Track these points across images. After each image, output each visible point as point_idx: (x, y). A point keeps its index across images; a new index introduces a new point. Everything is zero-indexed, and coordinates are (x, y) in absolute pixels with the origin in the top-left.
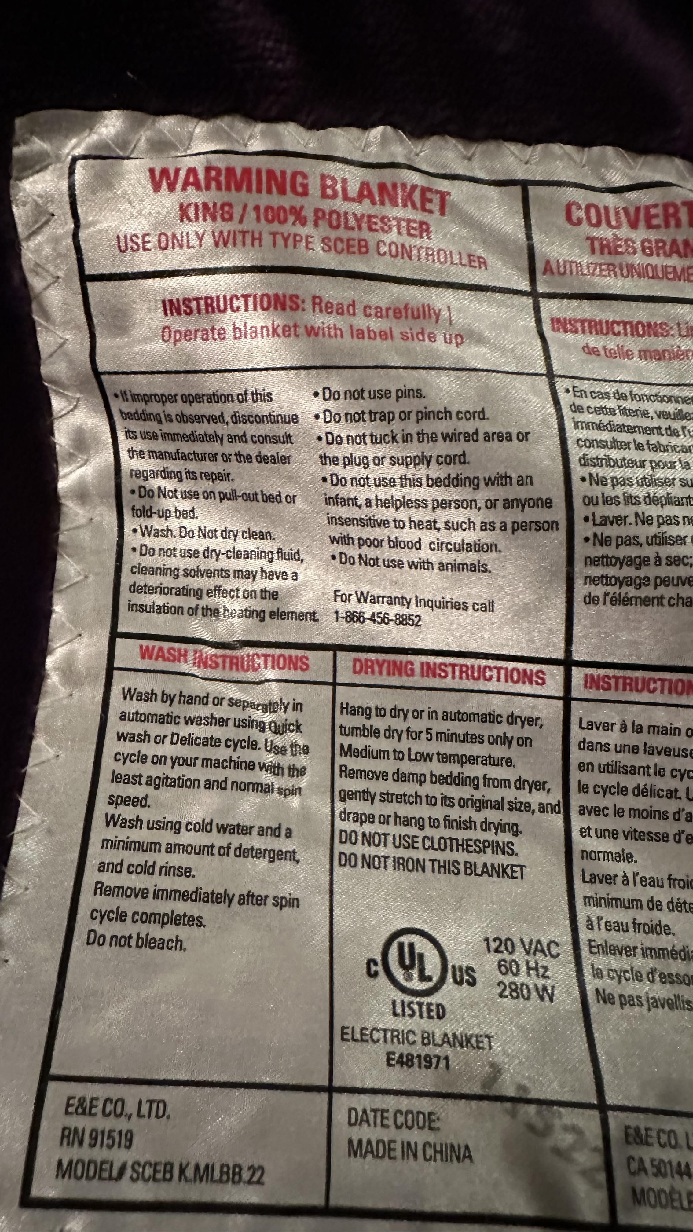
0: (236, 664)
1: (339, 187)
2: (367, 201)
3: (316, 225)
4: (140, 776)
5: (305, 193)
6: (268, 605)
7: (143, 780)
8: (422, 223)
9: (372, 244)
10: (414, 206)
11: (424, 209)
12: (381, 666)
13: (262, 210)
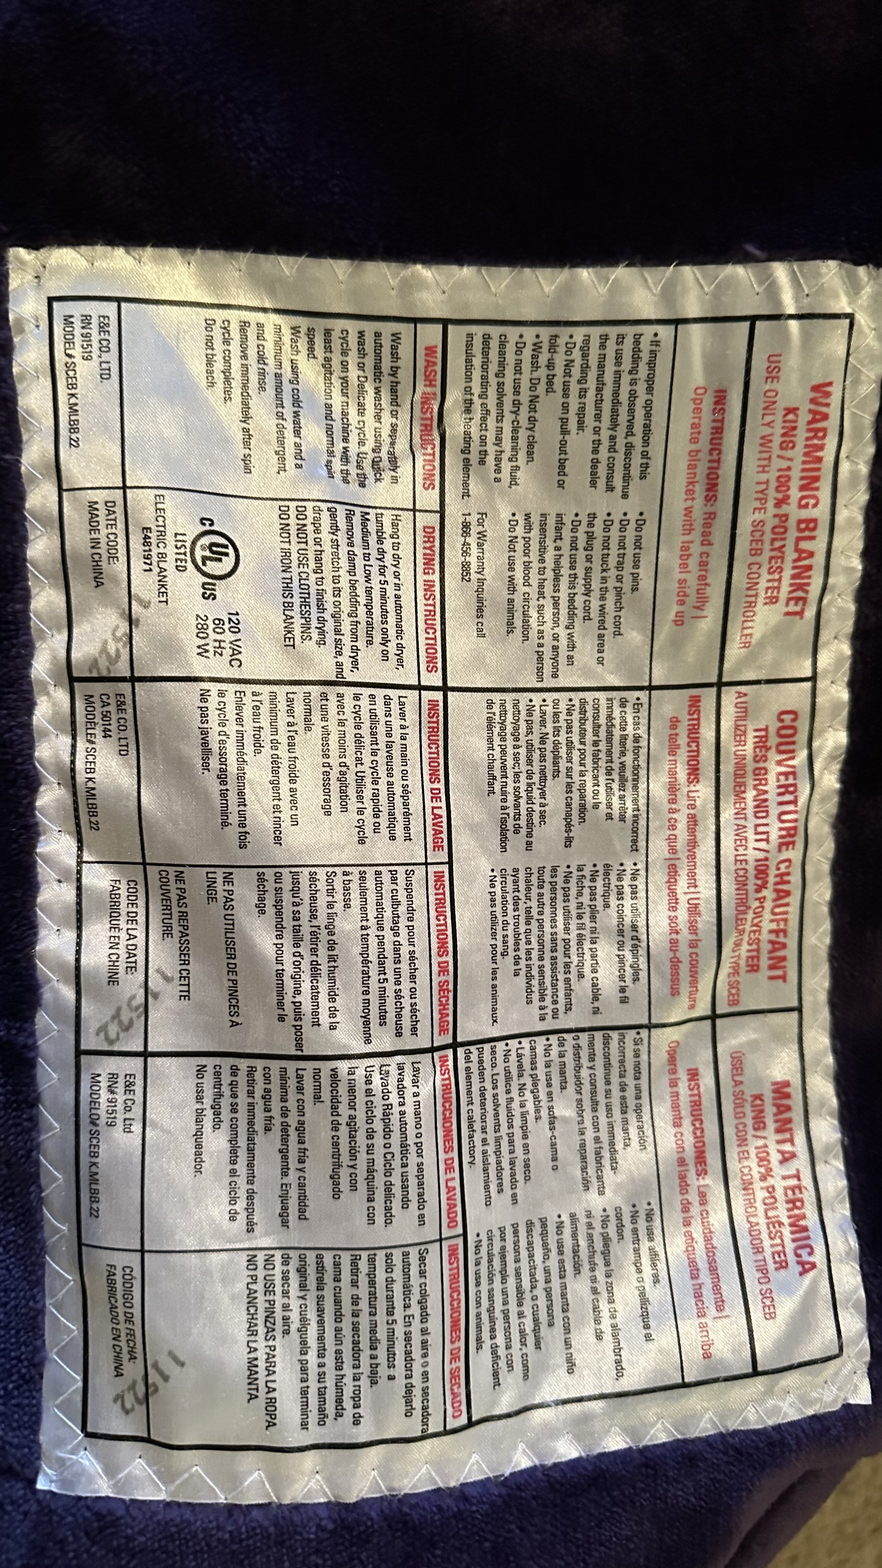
0: (426, 429)
1: (807, 533)
2: (795, 556)
3: (775, 516)
4: (331, 352)
5: (801, 507)
6: (474, 457)
7: (328, 355)
8: (777, 598)
9: (758, 559)
10: (791, 592)
11: (789, 600)
12: (430, 548)
13: (787, 473)
